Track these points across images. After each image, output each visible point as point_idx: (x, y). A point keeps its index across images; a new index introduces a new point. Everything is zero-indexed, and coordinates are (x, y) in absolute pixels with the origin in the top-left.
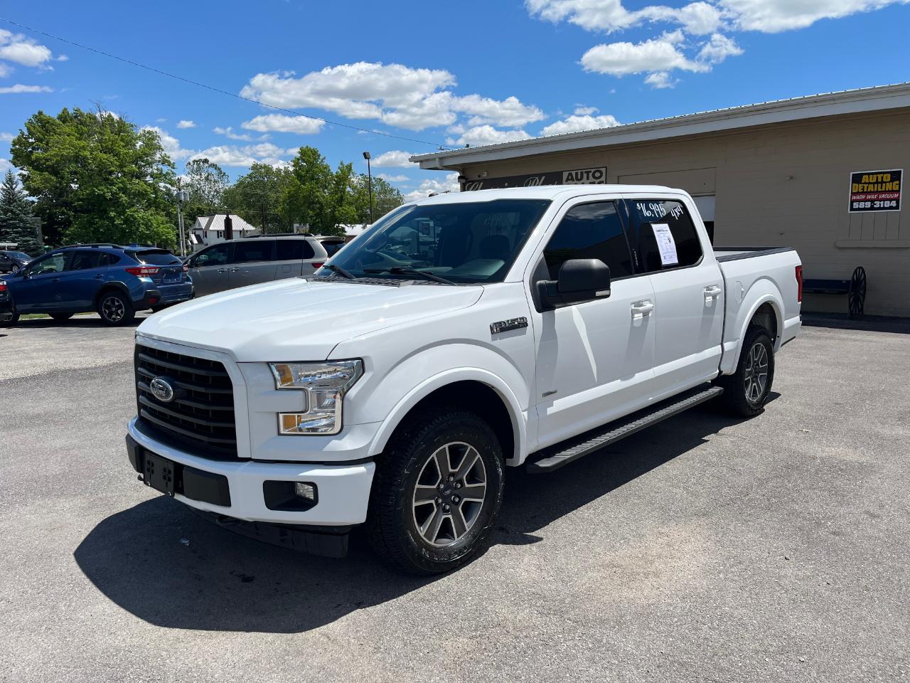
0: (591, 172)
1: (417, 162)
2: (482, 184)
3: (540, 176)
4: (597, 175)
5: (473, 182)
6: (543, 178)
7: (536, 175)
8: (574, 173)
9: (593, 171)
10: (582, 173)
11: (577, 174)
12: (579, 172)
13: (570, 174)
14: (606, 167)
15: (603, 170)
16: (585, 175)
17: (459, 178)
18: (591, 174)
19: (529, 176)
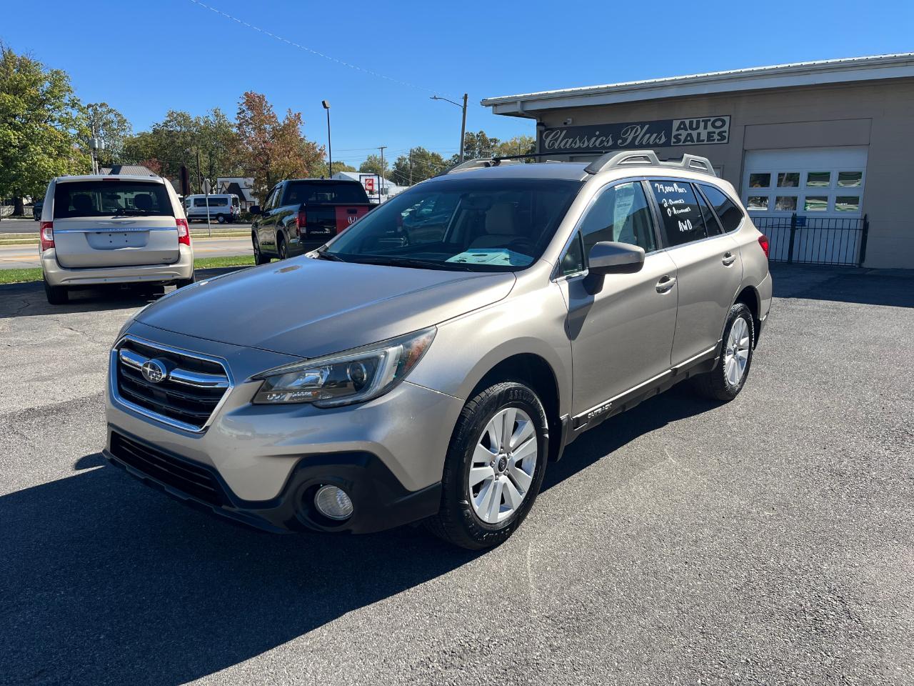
0: (710, 120)
1: (490, 105)
2: (564, 132)
3: (642, 124)
4: (719, 124)
5: (552, 130)
6: (647, 127)
7: (637, 124)
8: (687, 122)
9: (712, 119)
10: (698, 123)
11: (691, 123)
12: (695, 120)
13: (682, 123)
14: (730, 116)
15: (727, 119)
16: (702, 124)
17: (538, 124)
18: (709, 123)
19: (628, 124)
